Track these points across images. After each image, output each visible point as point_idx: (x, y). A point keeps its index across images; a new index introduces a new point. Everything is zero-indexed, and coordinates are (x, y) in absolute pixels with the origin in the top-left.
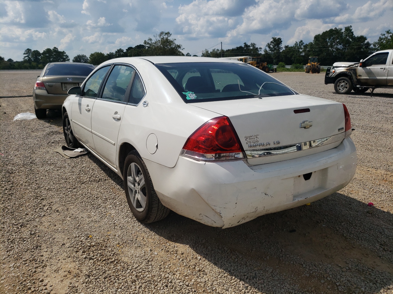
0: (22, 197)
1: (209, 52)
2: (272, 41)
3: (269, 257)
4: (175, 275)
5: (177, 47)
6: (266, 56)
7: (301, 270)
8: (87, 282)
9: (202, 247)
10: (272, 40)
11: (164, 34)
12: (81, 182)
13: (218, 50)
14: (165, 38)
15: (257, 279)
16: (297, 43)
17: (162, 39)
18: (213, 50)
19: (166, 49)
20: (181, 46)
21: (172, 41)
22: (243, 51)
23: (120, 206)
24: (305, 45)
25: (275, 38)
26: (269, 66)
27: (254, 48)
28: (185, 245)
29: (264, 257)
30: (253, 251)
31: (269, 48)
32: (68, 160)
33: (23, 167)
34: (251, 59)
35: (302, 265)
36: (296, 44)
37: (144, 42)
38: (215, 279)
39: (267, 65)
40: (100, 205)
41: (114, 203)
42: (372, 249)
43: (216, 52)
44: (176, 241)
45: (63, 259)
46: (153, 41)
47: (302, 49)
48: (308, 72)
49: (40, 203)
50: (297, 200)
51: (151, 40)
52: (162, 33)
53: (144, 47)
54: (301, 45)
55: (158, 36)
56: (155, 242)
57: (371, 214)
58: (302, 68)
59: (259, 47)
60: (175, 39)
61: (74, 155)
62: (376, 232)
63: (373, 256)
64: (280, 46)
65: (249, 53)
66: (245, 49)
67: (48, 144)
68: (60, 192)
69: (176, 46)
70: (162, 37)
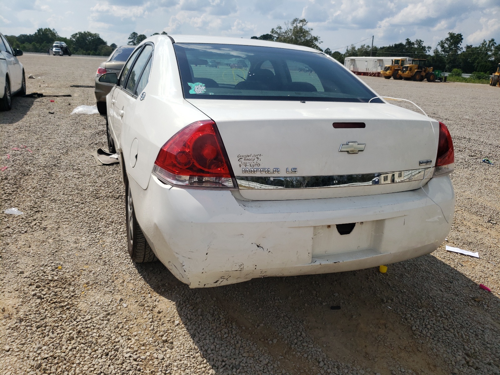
0: (18, 205)
1: (356, 49)
2: (447, 38)
3: (278, 340)
4: (130, 341)
5: (313, 40)
6: (435, 58)
7: (313, 370)
8: (14, 328)
9: (191, 307)
10: (448, 36)
11: (299, 21)
12: (96, 196)
13: (368, 47)
14: (299, 27)
15: (238, 370)
16: (485, 42)
17: (295, 27)
18: (362, 46)
19: (298, 41)
20: (319, 39)
21: (308, 32)
22: (404, 51)
23: (122, 234)
24: (497, 46)
25: (454, 34)
26: (437, 73)
27: (420, 47)
28: (170, 301)
29: (269, 339)
30: (259, 327)
31: (442, 49)
32: (99, 167)
33: (43, 169)
34: (411, 62)
35: (319, 362)
36: (483, 44)
37: (271, 30)
38: (179, 357)
39: (433, 71)
40: (99, 229)
41: (118, 229)
42: (447, 360)
43: (366, 50)
44: (162, 294)
45: (9, 292)
46: (283, 30)
47: (491, 51)
48: (494, 84)
49: (32, 215)
50: (317, 263)
51: (280, 28)
52: (295, 20)
53: (271, 37)
54: (492, 46)
55: (290, 24)
56: (134, 290)
57: (479, 302)
58: (487, 78)
59: (427, 46)
60: (312, 29)
61: (108, 162)
62: (470, 333)
63: (444, 371)
64: (459, 45)
65: (411, 52)
66: (407, 47)
67: (90, 145)
68: (64, 205)
69: (312, 38)
70: (295, 25)
